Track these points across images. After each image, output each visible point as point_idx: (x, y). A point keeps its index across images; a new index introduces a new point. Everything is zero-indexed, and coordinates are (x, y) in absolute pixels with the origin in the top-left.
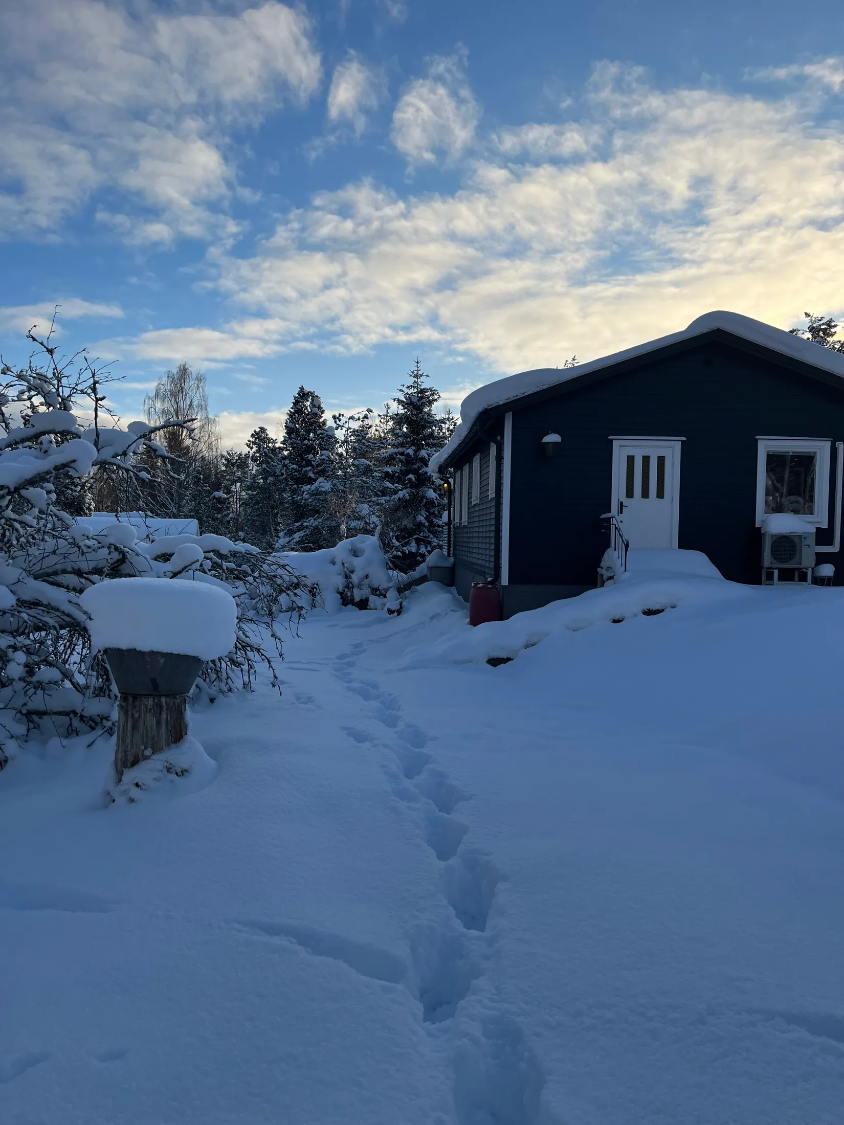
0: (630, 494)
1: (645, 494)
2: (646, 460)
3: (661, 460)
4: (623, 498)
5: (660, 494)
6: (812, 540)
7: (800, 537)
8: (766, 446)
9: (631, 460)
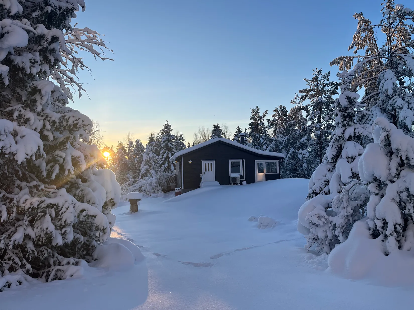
0: (206, 171)
1: (209, 171)
2: (208, 164)
3: (211, 164)
4: (204, 171)
5: (211, 171)
6: (239, 178)
7: (237, 177)
8: (230, 161)
9: (206, 164)
